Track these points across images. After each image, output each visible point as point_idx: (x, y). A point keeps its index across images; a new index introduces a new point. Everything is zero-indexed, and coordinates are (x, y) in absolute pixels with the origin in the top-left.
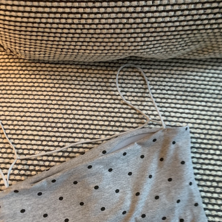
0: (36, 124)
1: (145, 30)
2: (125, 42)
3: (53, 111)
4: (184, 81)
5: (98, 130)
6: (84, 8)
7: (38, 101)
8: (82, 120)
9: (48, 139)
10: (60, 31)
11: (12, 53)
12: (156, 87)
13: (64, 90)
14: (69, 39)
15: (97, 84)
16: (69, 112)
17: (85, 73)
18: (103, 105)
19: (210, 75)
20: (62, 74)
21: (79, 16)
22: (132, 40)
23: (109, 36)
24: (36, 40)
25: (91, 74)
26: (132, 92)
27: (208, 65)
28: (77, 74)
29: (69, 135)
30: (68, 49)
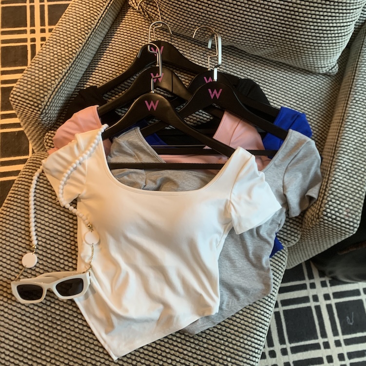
1: (242, 26)
2: (229, 30)
4: (261, 73)
10: (192, 11)
11: (149, 19)
12: (242, 71)
14: (196, 18)
17: (196, 48)
19: (281, 75)
20: (179, 43)
21: (207, 5)
22: (233, 30)
23: (220, 23)
24: (175, 12)
25: (199, 49)
27: (282, 68)
28: (190, 47)
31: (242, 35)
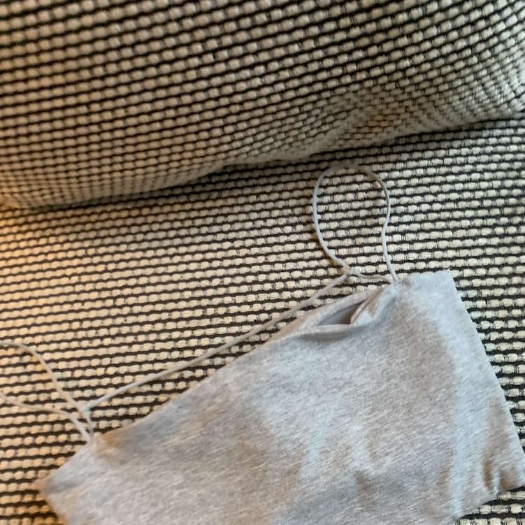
0: (59, 337)
2: (194, 142)
3: (88, 305)
4: (350, 196)
5: (182, 330)
6: (88, 92)
7: (58, 290)
8: (147, 314)
9: (84, 363)
12: (294, 220)
13: (107, 258)
14: (84, 157)
15: (172, 234)
16: (120, 302)
17: (146, 216)
18: (188, 276)
19: (408, 173)
21: (84, 109)
22: (205, 135)
25: (156, 215)
26: (244, 239)
27: (400, 153)
28: (129, 222)
29: (124, 349)
30: (89, 176)
31: (241, 135)
